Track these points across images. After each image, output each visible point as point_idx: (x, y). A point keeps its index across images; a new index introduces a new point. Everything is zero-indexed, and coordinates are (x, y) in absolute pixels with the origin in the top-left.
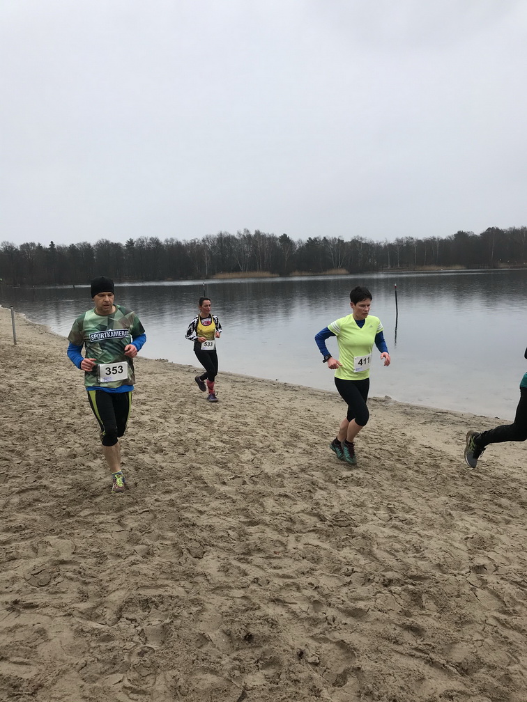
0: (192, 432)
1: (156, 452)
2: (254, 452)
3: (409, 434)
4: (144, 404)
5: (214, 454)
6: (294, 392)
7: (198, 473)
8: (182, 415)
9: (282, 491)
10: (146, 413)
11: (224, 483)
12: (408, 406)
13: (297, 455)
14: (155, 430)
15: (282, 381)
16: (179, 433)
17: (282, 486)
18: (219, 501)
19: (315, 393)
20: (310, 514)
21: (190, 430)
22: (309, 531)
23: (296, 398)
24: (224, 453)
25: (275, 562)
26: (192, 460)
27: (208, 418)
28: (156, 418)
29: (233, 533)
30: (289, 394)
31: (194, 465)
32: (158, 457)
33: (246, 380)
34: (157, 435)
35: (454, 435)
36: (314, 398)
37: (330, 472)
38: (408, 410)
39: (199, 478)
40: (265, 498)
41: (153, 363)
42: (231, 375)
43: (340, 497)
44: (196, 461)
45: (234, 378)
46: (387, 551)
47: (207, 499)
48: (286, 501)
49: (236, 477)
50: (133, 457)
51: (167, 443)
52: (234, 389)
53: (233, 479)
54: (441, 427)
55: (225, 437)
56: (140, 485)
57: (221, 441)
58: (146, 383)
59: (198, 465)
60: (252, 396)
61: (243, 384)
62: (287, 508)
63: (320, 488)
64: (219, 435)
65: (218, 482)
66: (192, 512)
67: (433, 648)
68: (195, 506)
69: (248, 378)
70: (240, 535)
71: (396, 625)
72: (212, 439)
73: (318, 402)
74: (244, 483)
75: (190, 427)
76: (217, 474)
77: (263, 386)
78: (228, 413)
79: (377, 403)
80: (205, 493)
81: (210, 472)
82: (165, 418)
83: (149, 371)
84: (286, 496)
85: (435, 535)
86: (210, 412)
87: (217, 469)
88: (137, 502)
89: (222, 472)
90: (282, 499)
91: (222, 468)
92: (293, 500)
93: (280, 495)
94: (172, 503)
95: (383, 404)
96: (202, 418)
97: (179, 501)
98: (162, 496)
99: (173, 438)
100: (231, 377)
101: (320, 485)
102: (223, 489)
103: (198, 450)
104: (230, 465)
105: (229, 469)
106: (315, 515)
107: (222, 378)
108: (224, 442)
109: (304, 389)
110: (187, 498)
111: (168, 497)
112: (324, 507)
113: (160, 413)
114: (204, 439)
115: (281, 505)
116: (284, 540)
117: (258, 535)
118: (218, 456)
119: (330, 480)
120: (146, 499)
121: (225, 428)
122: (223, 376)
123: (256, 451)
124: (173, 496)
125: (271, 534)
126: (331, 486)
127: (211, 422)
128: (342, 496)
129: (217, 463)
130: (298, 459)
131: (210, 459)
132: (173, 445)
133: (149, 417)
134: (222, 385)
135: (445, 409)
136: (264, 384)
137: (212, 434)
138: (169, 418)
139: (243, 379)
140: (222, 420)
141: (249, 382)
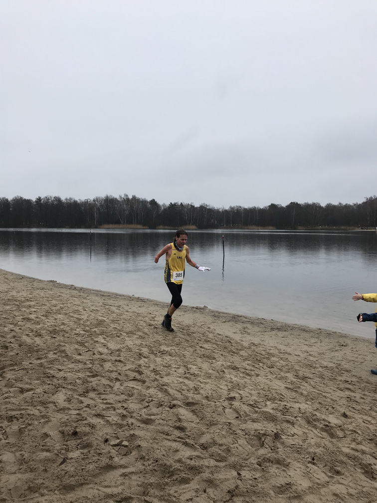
0: (64, 325)
1: (36, 336)
2: (105, 337)
3: (212, 328)
5: (77, 338)
6: (143, 303)
7: (63, 348)
9: (118, 358)
10: (34, 313)
11: (80, 354)
12: (217, 312)
13: (134, 339)
14: (38, 323)
15: (137, 296)
16: (55, 325)
17: (119, 356)
18: (74, 364)
19: (158, 303)
20: (133, 371)
22: (130, 380)
23: (143, 306)
24: (83, 337)
25: (103, 397)
26: (60, 341)
27: (78, 317)
28: (40, 317)
29: (79, 381)
30: (139, 303)
31: (62, 344)
32: (37, 339)
34: (38, 327)
35: (242, 329)
36: (156, 306)
37: (153, 349)
38: (217, 314)
39: (64, 351)
40: (105, 363)
41: (45, 283)
42: (101, 291)
43: (156, 362)
44: (64, 342)
45: (102, 294)
46: (177, 390)
47: (66, 363)
48: (119, 364)
49: (88, 351)
50: (18, 339)
51: (45, 331)
53: (87, 352)
54: (235, 324)
55: (87, 328)
56: (21, 354)
57: (84, 331)
59: (64, 344)
60: (112, 305)
61: (108, 297)
62: (119, 368)
63: (145, 357)
64: (83, 327)
65: (76, 353)
66: (54, 370)
67: (189, 436)
68: (56, 367)
69: (113, 294)
70: (84, 382)
71: (171, 426)
73: (158, 309)
74: (94, 354)
76: (76, 349)
77: (122, 299)
79: (198, 310)
80: (65, 360)
81: (71, 348)
82: (46, 316)
83: (42, 288)
84: (120, 361)
85: (210, 382)
87: (77, 346)
88: (16, 364)
89: (80, 348)
90: (117, 363)
91: (81, 345)
92: (124, 364)
93: (116, 361)
94: (41, 365)
95: (202, 310)
96: (73, 317)
97: (45, 364)
98: (35, 361)
99: (50, 329)
100: (101, 293)
101: (144, 355)
102: (78, 357)
103: (66, 336)
104: (86, 344)
105: (85, 346)
106: (136, 371)
107: (94, 293)
108: (85, 331)
109: (151, 301)
110: (52, 362)
111: (39, 361)
112: (143, 368)
113: (44, 313)
114: (72, 329)
115: (116, 366)
116: (112, 384)
117: (96, 382)
118: (79, 339)
119: (153, 353)
120: (23, 363)
121: (88, 323)
123: (107, 336)
124: (42, 361)
125: (104, 381)
126: (152, 356)
127: (80, 320)
128: (157, 361)
129: (78, 343)
130: (135, 341)
131: (74, 340)
132: (49, 332)
133: (35, 316)
134: (93, 298)
135: (240, 314)
136: (124, 297)
137: (78, 326)
138: (49, 316)
139: (109, 295)
140: (87, 318)
141: (113, 296)
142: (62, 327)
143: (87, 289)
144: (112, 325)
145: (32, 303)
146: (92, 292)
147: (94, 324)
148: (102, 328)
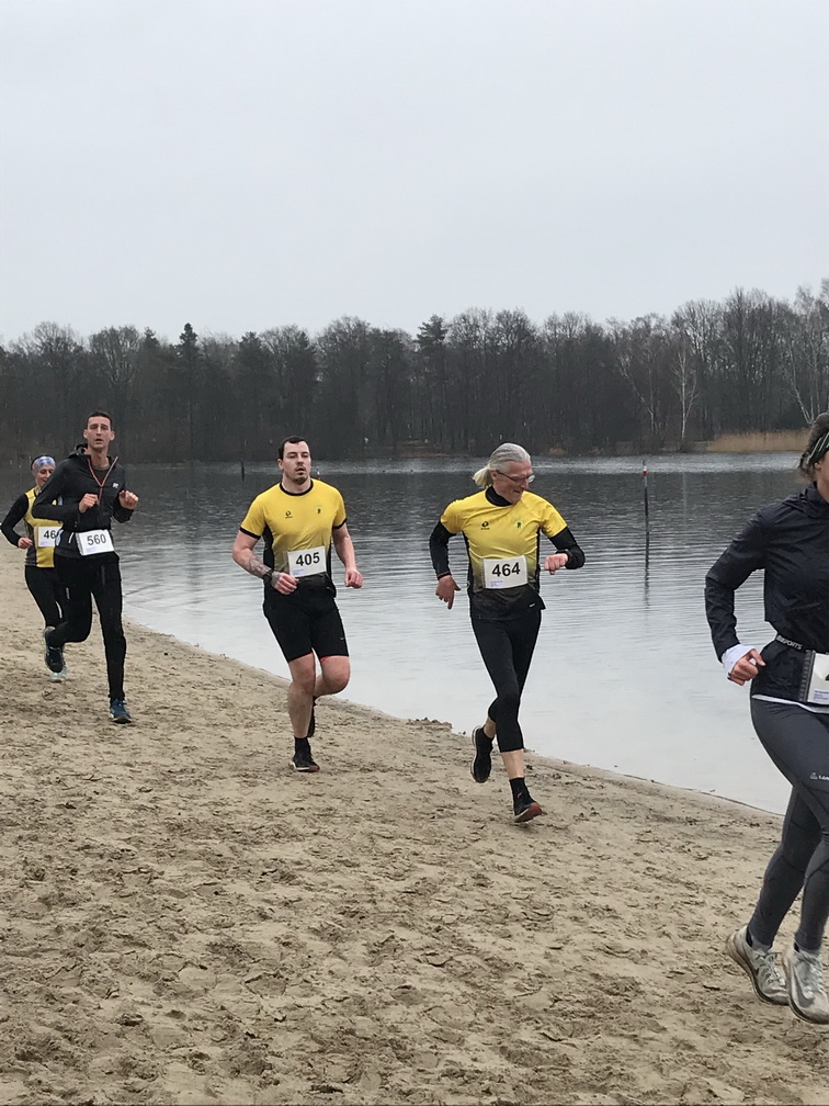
0: (411, 1002)
1: (237, 1072)
4: (287, 878)
8: (401, 933)
10: (280, 912)
14: (277, 979)
16: (361, 1002)
21: (406, 994)
27: (495, 951)
28: (303, 937)
33: (705, 815)
41: (396, 732)
42: (654, 793)
45: (658, 804)
51: (295, 1038)
52: (641, 848)
55: (527, 1034)
57: (503, 1050)
58: (336, 803)
60: (700, 880)
61: (683, 829)
64: (505, 1024)
69: (715, 810)
72: (473, 1039)
75: (412, 981)
78: (576, 938)
82: (335, 937)
83: (369, 759)
86: (514, 928)
96: (470, 949)
100: (649, 801)
107: (614, 802)
108: (509, 1056)
113: (331, 917)
121: (541, 999)
122: (621, 793)
127: (499, 968)
132: (315, 1046)
133: (280, 930)
134: (606, 828)
137: (482, 1016)
138: (351, 938)
139: (692, 813)
140: (545, 962)
141: (713, 826)
142: (394, 1014)
143: (587, 776)
144: (669, 1020)
145: (291, 852)
146: (611, 790)
147: (571, 1008)
148: (611, 1041)
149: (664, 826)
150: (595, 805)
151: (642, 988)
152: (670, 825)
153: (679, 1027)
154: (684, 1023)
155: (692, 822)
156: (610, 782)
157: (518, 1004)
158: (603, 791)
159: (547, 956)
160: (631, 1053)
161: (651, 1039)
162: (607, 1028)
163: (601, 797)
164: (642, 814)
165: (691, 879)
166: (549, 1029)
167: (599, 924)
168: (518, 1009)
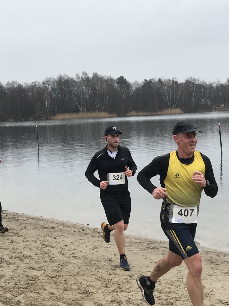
12: (215, 252)
33: (56, 226)
38: (214, 257)
42: (42, 220)
60: (55, 245)
69: (59, 223)
77: (71, 232)
78: (21, 265)
86: (4, 264)
100: (41, 223)
107: (31, 224)
121: (12, 285)
122: (33, 221)
134: (29, 232)
136: (73, 229)
139: (52, 225)
140: (13, 274)
141: (58, 228)
143: (23, 217)
144: (47, 287)
146: (30, 220)
147: (20, 286)
148: (32, 295)
149: (45, 230)
150: (26, 225)
151: (40, 278)
152: (47, 229)
153: (50, 288)
154: (51, 287)
155: (52, 228)
156: (30, 218)
157: (5, 287)
158: (28, 221)
159: (13, 271)
160: (37, 298)
161: (43, 293)
162: (31, 291)
163: (27, 223)
164: (39, 227)
165: (52, 245)
166: (14, 293)
167: (27, 261)
168: (5, 288)
